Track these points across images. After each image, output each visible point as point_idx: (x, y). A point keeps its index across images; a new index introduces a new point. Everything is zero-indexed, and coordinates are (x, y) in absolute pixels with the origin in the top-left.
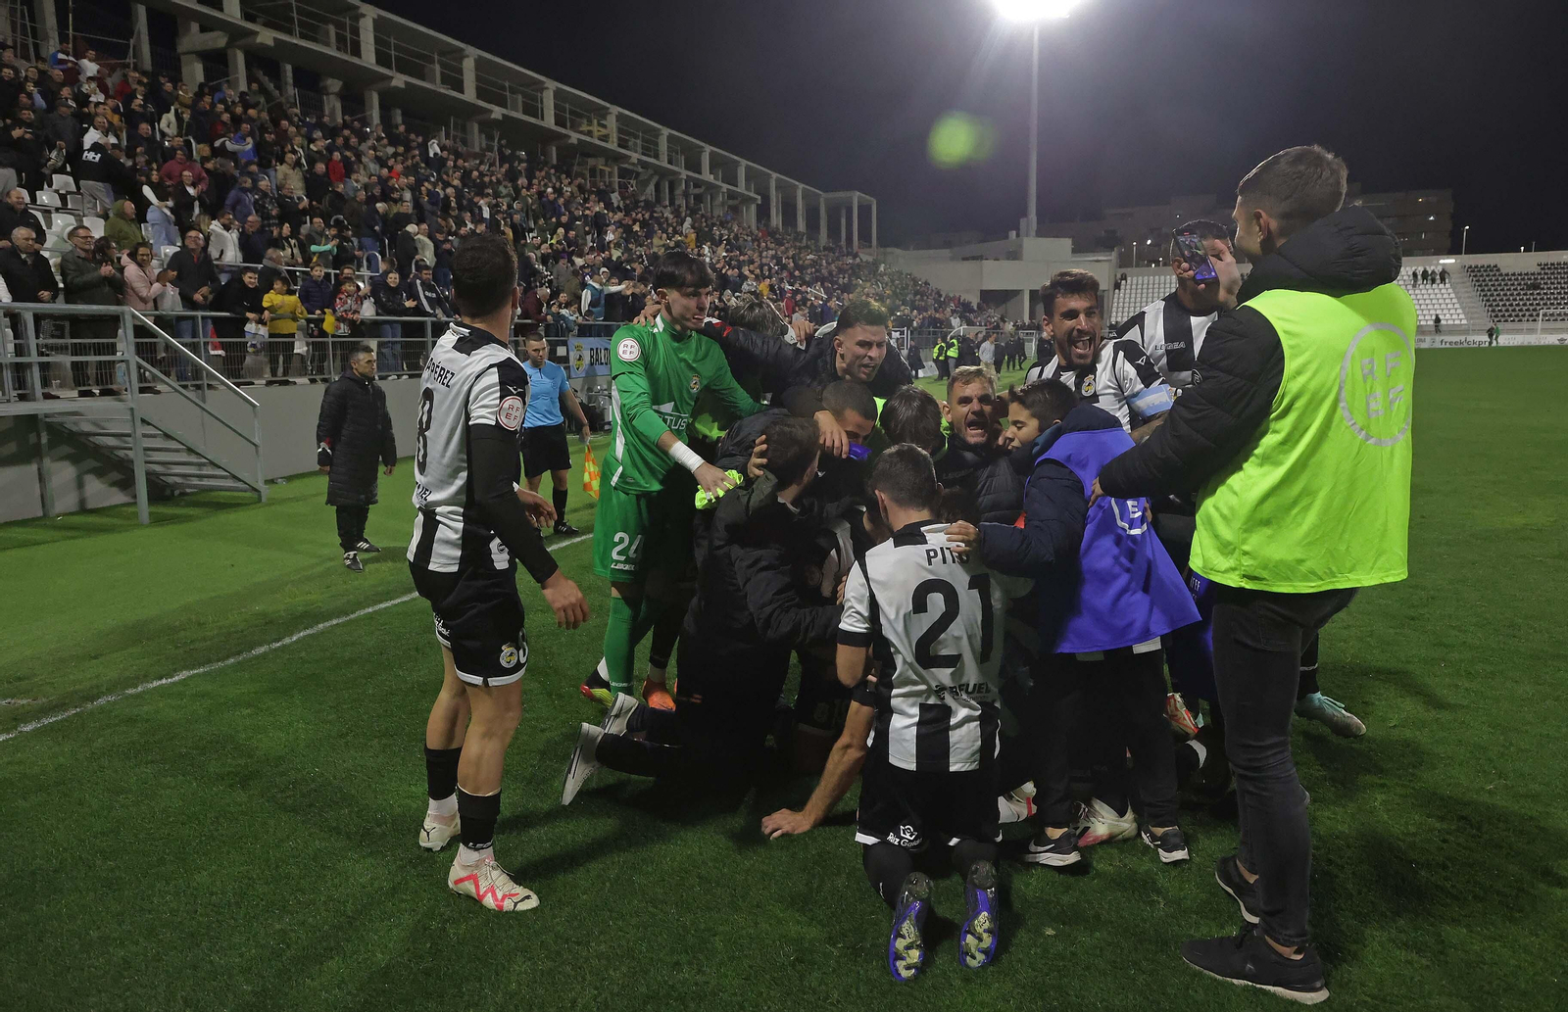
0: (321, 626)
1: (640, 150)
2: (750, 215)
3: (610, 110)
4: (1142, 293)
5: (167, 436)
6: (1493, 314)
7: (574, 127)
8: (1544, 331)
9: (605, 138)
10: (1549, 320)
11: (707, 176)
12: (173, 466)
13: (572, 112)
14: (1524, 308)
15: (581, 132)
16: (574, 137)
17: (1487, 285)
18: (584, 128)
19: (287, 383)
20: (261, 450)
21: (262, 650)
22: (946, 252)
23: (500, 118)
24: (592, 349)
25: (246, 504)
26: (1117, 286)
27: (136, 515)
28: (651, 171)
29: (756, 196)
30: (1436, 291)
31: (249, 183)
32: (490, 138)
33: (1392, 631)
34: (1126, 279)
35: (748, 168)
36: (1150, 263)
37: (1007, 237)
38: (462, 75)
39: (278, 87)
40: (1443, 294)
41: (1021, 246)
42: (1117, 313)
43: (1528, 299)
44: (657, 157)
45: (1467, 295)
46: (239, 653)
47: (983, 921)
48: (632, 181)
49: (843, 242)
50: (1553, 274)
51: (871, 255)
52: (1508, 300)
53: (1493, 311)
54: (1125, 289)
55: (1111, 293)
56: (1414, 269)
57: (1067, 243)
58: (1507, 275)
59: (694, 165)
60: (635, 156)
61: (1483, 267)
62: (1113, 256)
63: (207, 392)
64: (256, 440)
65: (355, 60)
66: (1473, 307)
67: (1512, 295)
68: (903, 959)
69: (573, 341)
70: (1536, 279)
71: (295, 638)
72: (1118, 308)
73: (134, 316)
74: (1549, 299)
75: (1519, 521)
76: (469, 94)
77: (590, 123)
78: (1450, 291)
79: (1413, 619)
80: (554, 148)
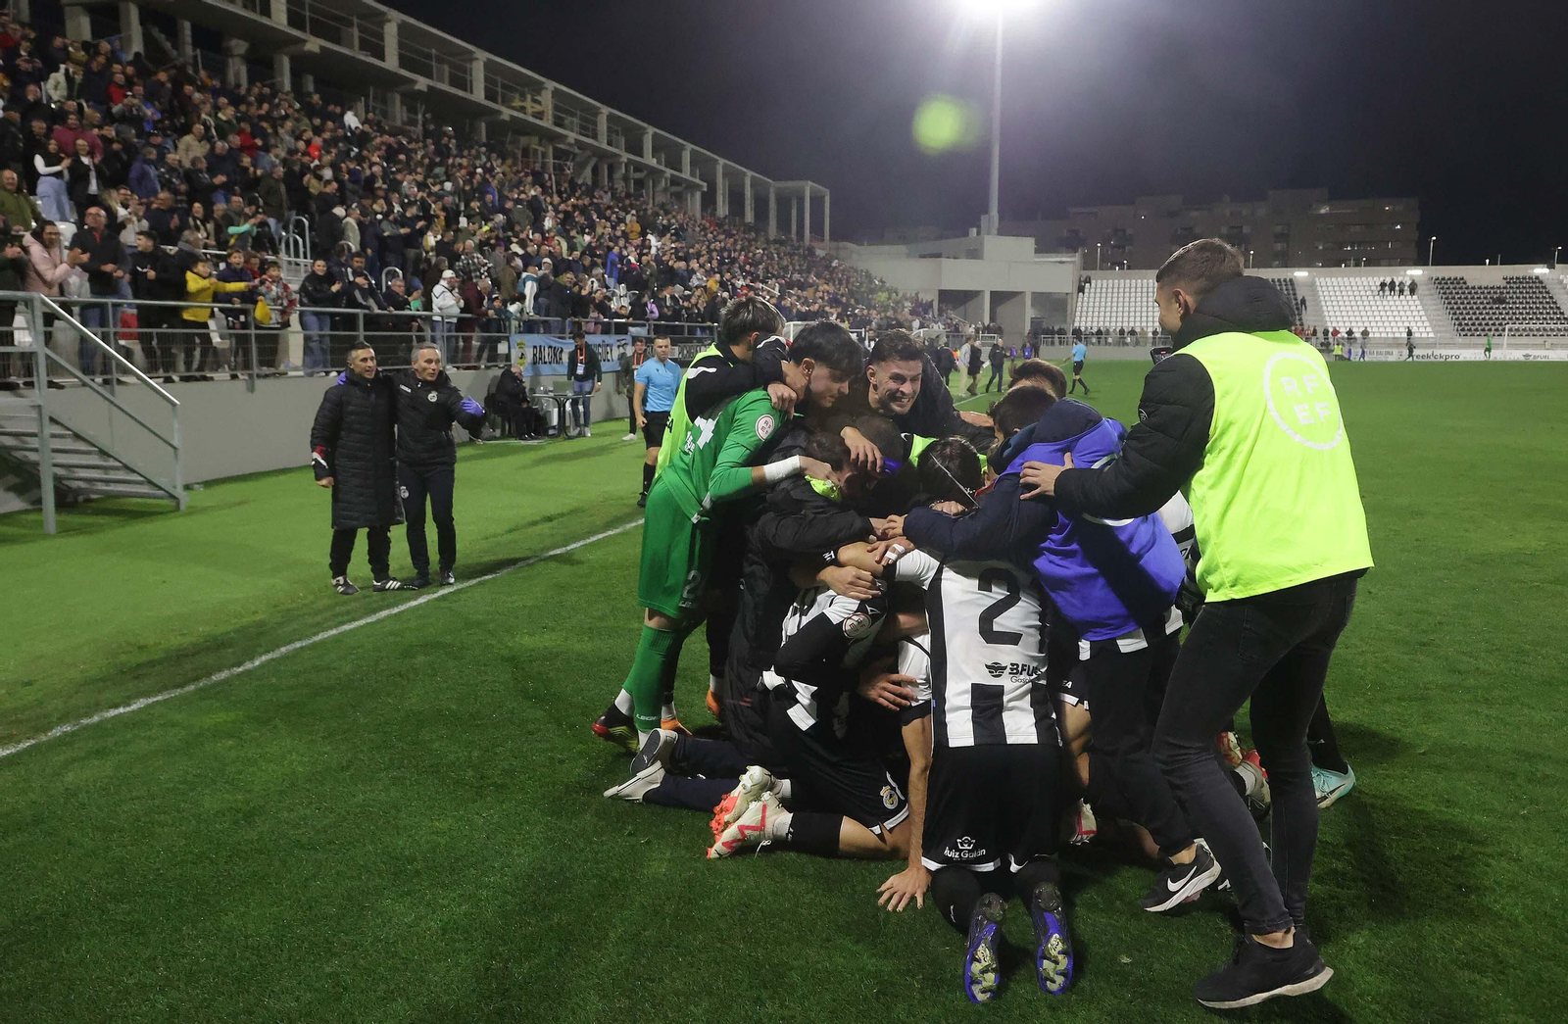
0: (283, 649)
1: (576, 129)
2: (695, 202)
3: (545, 86)
4: (1106, 298)
5: (77, 437)
6: (1460, 328)
7: (506, 102)
8: (1510, 346)
9: (539, 115)
10: (1514, 335)
11: (651, 161)
12: (76, 469)
13: (504, 87)
14: (1491, 322)
15: (514, 108)
16: (506, 113)
17: (1454, 298)
18: (517, 103)
19: (205, 378)
20: (180, 452)
21: (224, 675)
22: (902, 248)
23: (425, 90)
24: (535, 347)
25: (161, 513)
26: (1081, 289)
27: (40, 524)
28: (588, 153)
29: (701, 183)
30: (1404, 303)
31: (153, 154)
32: (412, 110)
33: (1406, 657)
34: (1090, 282)
35: (693, 152)
36: (1114, 264)
37: (966, 234)
38: (383, 41)
39: (175, 46)
40: (1410, 306)
41: (982, 244)
42: (1081, 317)
43: (1494, 314)
44: (595, 137)
45: (1434, 307)
46: (197, 679)
47: (1055, 943)
48: (568, 163)
49: (794, 236)
50: (1518, 288)
51: (823, 249)
52: (1474, 314)
53: (1460, 324)
54: (1089, 293)
55: (1075, 296)
56: (1382, 279)
57: (1029, 243)
58: (1474, 288)
59: (635, 148)
60: (572, 136)
61: (1450, 279)
62: (1077, 258)
63: (117, 388)
64: (175, 443)
65: (264, 20)
66: (1440, 320)
67: (1478, 308)
68: (979, 982)
69: (516, 338)
70: (1502, 293)
71: (257, 663)
72: (1081, 312)
73: (44, 303)
74: (1514, 314)
75: (1512, 544)
76: (391, 62)
77: (523, 97)
78: (1418, 303)
79: (1424, 645)
80: (483, 125)
